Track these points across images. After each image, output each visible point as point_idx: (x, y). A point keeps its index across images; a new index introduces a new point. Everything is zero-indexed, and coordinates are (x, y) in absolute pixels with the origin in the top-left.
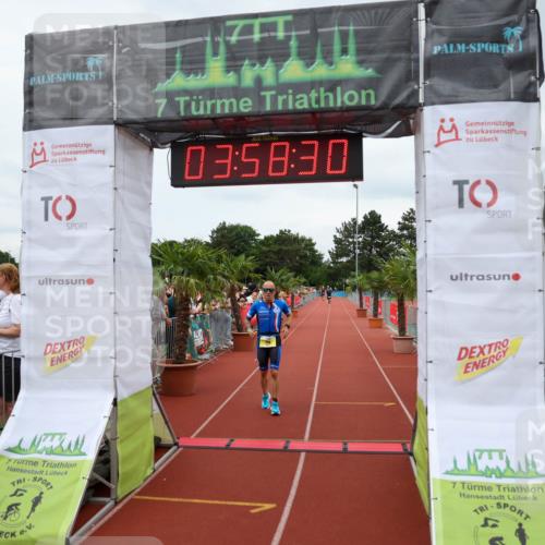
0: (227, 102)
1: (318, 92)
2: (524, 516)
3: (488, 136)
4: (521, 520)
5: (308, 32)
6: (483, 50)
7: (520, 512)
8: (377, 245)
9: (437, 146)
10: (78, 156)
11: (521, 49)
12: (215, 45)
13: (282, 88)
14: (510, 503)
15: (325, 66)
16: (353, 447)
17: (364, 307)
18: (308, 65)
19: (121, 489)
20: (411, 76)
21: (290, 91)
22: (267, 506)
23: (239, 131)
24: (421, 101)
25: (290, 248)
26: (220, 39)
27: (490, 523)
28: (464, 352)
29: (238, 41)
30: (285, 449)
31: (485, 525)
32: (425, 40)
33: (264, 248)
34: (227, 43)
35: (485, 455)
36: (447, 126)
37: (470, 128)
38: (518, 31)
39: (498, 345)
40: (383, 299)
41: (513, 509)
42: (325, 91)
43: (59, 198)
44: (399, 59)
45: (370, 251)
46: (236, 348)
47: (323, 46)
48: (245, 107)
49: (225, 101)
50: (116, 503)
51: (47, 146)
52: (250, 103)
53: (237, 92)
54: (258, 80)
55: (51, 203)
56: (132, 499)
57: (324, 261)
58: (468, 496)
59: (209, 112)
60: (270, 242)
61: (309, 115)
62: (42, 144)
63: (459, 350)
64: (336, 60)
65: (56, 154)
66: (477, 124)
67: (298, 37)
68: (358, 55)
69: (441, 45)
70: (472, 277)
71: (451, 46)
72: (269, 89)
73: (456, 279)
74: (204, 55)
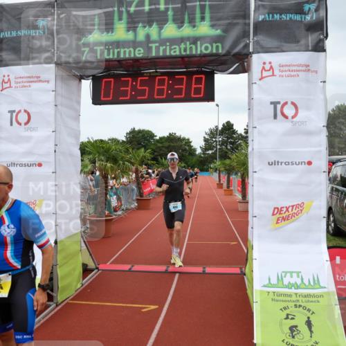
0: (127, 50)
1: (186, 44)
2: (311, 312)
3: (293, 73)
4: (309, 314)
5: (179, 5)
6: (291, 19)
7: (309, 310)
8: (231, 143)
9: (260, 79)
10: (32, 84)
11: (314, 18)
12: (120, 13)
14: (303, 304)
15: (191, 28)
16: (208, 270)
17: (222, 182)
18: (180, 27)
19: (61, 297)
20: (245, 34)
21: (168, 44)
22: (153, 307)
23: (135, 69)
24: (251, 50)
25: (175, 144)
26: (124, 9)
27: (290, 317)
28: (276, 211)
29: (135, 11)
30: (166, 272)
31: (287, 318)
32: (254, 11)
33: (159, 145)
34: (128, 12)
35: (288, 274)
36: (267, 67)
37: (282, 68)
38: (313, 7)
39: (297, 206)
40: (233, 177)
41: (304, 308)
42: (190, 44)
43: (20, 111)
44: (237, 24)
45: (226, 146)
46: (139, 208)
47: (189, 14)
48: (139, 54)
49: (126, 49)
50: (57, 306)
51: (12, 77)
52: (142, 51)
53: (134, 44)
54: (148, 36)
55: (14, 114)
56: (68, 303)
57: (197, 153)
58: (277, 301)
59: (116, 56)
60: (163, 140)
61: (180, 59)
62: (8, 76)
63: (273, 209)
64: (197, 24)
65: (17, 83)
66: (286, 66)
67: (173, 9)
68: (211, 21)
69: (265, 15)
70: (281, 163)
71: (271, 15)
72: (154, 42)
73: (272, 164)
74: (113, 19)
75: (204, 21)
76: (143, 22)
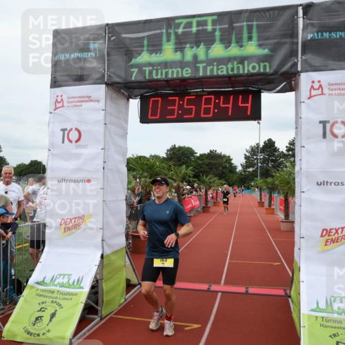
0: (175, 71)
1: (233, 64)
3: (343, 92)
5: (227, 26)
6: (341, 36)
8: (272, 161)
9: (309, 98)
10: (84, 104)
12: (169, 35)
13: (210, 62)
15: (238, 48)
16: (251, 290)
17: (263, 200)
18: (227, 47)
19: (105, 311)
20: (293, 53)
21: (215, 64)
22: (196, 326)
23: (182, 88)
24: (299, 69)
25: (216, 162)
26: (172, 31)
28: (325, 232)
29: (183, 32)
30: (208, 290)
32: (303, 30)
33: (200, 162)
34: (176, 33)
35: (338, 300)
36: (316, 85)
37: (331, 87)
40: (275, 195)
42: (237, 64)
43: (71, 130)
44: (285, 43)
45: (268, 164)
47: (236, 34)
48: (187, 74)
49: (174, 69)
50: (101, 319)
51: (64, 98)
52: (190, 71)
53: (182, 64)
54: (195, 57)
55: (66, 132)
56: (111, 317)
57: (238, 170)
58: (326, 327)
59: (164, 77)
60: (203, 157)
61: (227, 79)
62: (61, 96)
63: (321, 230)
64: (244, 44)
65: (70, 102)
66: (336, 84)
67: (220, 29)
68: (258, 40)
69: (313, 33)
70: (331, 183)
71: (320, 34)
72: (201, 62)
73: (321, 184)
74: (161, 41)
75: (251, 41)
76: (190, 43)
